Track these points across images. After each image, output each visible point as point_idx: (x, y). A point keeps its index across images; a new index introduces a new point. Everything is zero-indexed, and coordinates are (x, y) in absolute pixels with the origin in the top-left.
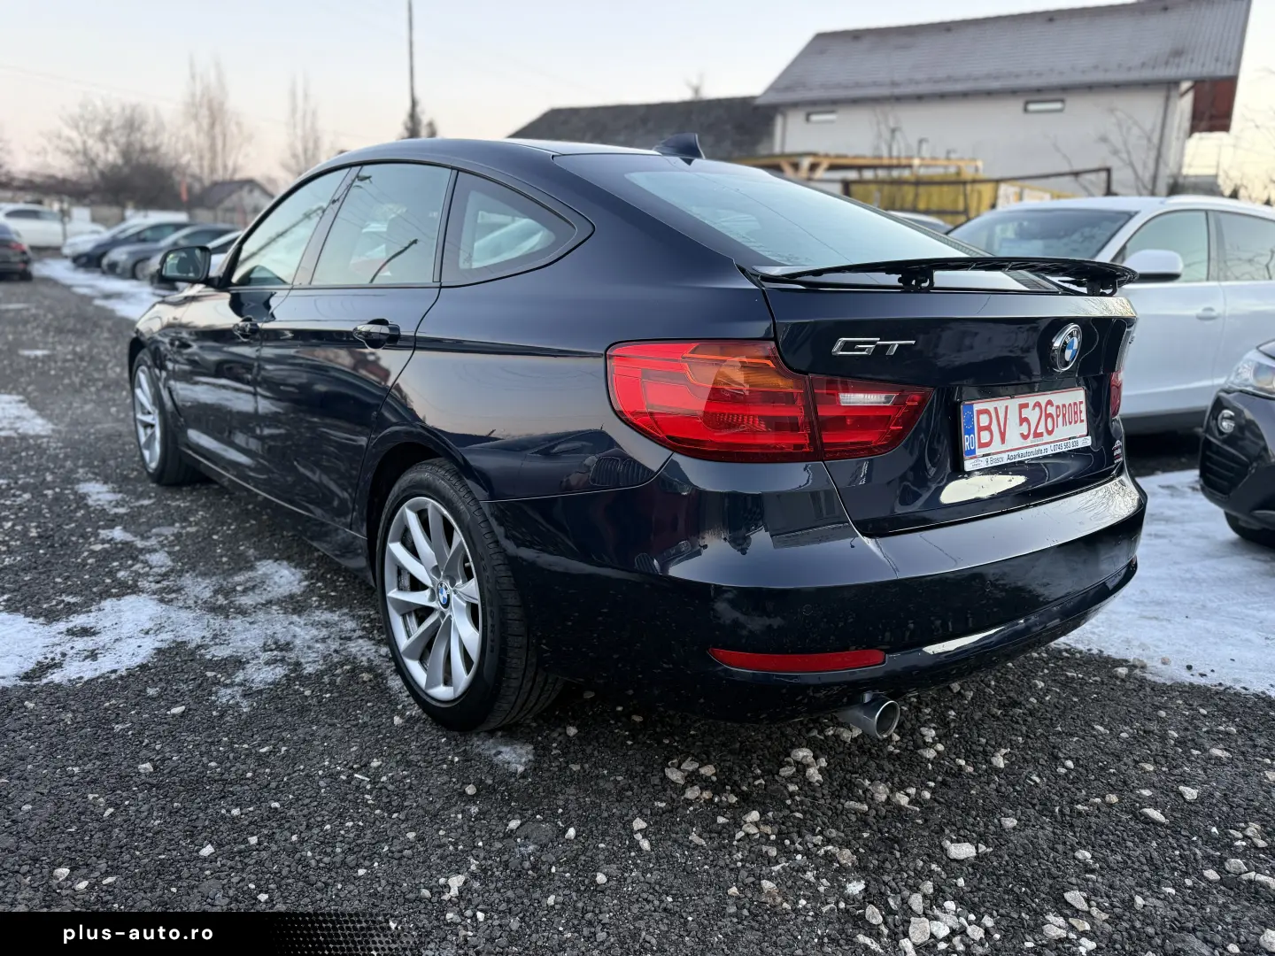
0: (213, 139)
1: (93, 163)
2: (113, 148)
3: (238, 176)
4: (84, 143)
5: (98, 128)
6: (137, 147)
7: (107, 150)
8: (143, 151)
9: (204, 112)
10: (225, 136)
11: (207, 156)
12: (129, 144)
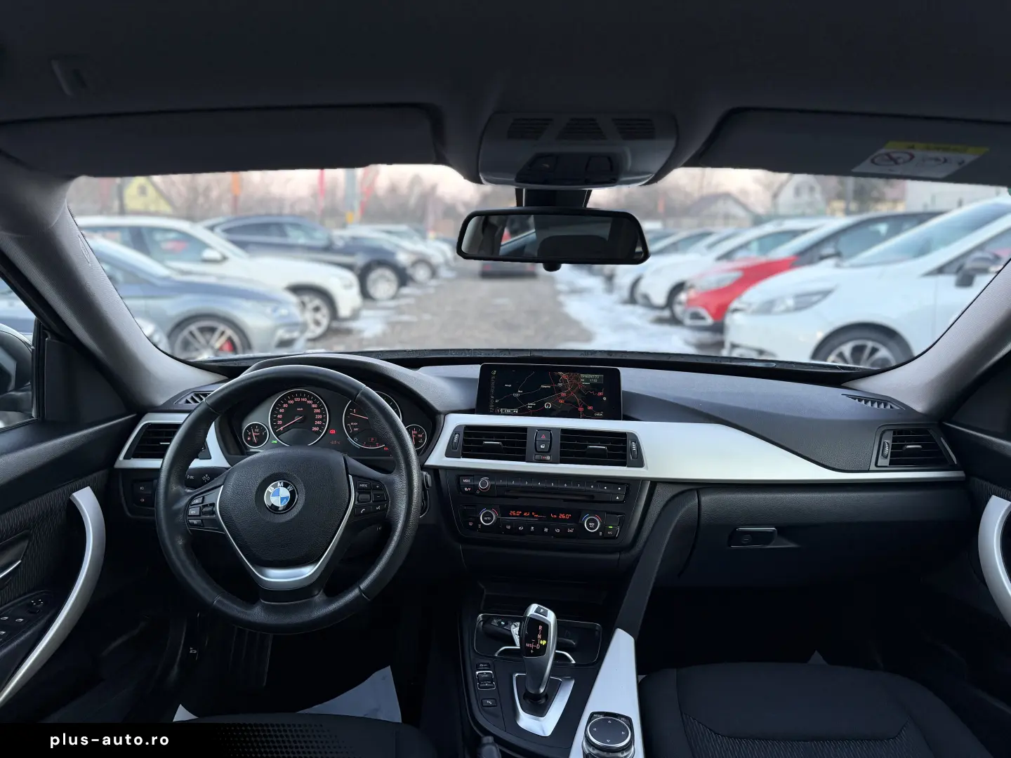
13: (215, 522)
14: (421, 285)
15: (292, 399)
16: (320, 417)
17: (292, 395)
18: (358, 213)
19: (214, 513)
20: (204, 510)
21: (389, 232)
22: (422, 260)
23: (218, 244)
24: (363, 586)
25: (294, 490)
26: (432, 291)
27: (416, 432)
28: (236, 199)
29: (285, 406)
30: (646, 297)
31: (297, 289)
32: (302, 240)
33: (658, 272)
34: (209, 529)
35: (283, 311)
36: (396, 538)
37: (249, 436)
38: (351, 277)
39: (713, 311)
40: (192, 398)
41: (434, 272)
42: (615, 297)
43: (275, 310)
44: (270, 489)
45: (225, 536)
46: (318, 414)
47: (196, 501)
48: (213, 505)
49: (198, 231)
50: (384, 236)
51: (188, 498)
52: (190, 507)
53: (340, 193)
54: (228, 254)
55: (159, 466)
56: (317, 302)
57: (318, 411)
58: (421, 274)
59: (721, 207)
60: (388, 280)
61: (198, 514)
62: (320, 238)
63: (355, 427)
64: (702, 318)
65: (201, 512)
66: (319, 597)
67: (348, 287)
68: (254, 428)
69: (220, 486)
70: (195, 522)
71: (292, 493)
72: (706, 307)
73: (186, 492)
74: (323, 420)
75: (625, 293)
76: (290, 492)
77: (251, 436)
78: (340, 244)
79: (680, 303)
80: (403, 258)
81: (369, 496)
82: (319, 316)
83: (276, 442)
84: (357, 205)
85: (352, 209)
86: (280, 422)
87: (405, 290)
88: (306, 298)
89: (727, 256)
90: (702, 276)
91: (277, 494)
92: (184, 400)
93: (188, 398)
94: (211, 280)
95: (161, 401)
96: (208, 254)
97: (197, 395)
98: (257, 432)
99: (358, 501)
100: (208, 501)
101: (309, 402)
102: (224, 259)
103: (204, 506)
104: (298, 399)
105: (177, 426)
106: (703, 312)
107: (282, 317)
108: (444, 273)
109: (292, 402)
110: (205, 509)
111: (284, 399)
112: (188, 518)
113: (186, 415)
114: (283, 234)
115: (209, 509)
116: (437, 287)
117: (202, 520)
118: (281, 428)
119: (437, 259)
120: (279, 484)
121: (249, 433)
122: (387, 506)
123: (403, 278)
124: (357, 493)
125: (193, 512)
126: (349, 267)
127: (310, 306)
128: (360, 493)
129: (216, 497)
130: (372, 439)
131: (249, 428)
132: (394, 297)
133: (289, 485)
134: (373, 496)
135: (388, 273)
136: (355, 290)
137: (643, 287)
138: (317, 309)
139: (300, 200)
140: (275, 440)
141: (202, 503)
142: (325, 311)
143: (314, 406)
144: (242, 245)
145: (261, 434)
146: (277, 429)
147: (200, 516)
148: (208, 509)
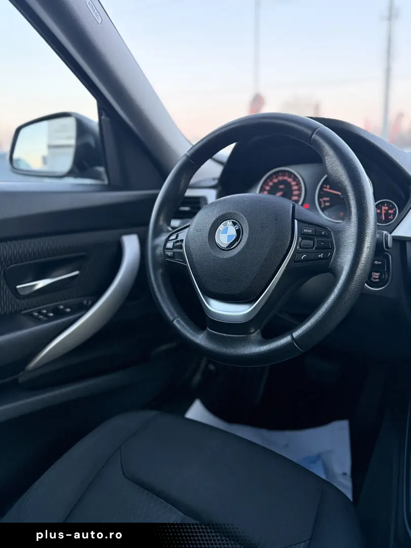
13: (181, 255)
16: (297, 193)
17: (276, 174)
20: (175, 245)
24: (296, 334)
25: (240, 229)
27: (386, 208)
29: (271, 184)
34: (177, 261)
36: (336, 291)
44: (221, 227)
45: (186, 267)
46: (295, 190)
47: (172, 238)
48: (182, 241)
51: (168, 235)
52: (168, 241)
63: (325, 202)
65: (174, 247)
66: (255, 335)
69: (189, 225)
70: (170, 254)
71: (238, 231)
74: (299, 195)
76: (236, 230)
81: (312, 242)
91: (225, 231)
99: (300, 246)
100: (179, 238)
101: (289, 180)
104: (281, 178)
109: (276, 180)
111: (270, 178)
112: (166, 250)
117: (174, 253)
120: (229, 223)
122: (331, 255)
124: (300, 239)
125: (169, 246)
128: (303, 239)
129: (185, 234)
133: (236, 224)
134: (316, 243)
141: (176, 239)
143: (293, 183)
147: (172, 249)
148: (178, 245)
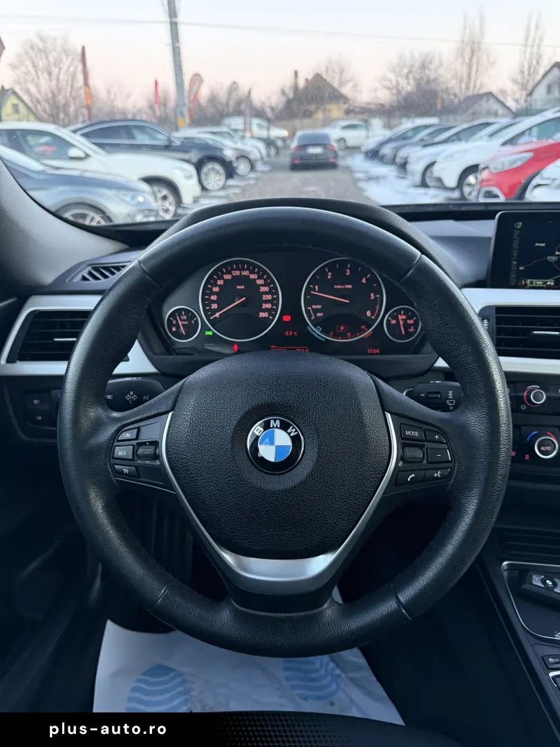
0: (470, 67)
1: (399, 92)
2: (412, 82)
3: (482, 91)
4: (397, 81)
5: (405, 71)
6: (425, 79)
7: (409, 83)
8: (429, 81)
9: (468, 50)
10: (478, 63)
11: (465, 79)
12: (421, 79)
13: (159, 473)
14: (242, 177)
15: (229, 272)
16: (269, 297)
17: (228, 268)
18: (187, 119)
19: (157, 457)
21: (213, 133)
22: (243, 156)
23: (81, 145)
24: (404, 596)
26: (252, 182)
27: (404, 317)
28: (89, 108)
29: (220, 282)
30: (439, 180)
31: (150, 180)
32: (147, 141)
33: (450, 157)
35: (141, 199)
37: (174, 325)
38: (191, 169)
39: (506, 190)
40: (90, 273)
41: (253, 167)
42: (407, 182)
43: (133, 198)
45: (174, 497)
46: (266, 293)
47: (127, 435)
48: (155, 444)
49: (65, 133)
50: (211, 136)
51: (113, 429)
52: (116, 443)
53: (172, 104)
54: (89, 152)
55: (63, 373)
56: (165, 192)
57: (266, 289)
58: (242, 168)
59: (485, 105)
60: (218, 172)
61: (130, 457)
62: (161, 139)
63: (318, 310)
64: (497, 196)
65: (135, 455)
67: (189, 177)
68: (180, 315)
69: (167, 412)
70: (126, 470)
71: (295, 440)
72: (499, 186)
73: (109, 418)
74: (274, 302)
75: (418, 178)
76: (292, 438)
77: (177, 326)
78: (178, 143)
79: (469, 185)
80: (229, 154)
82: (166, 204)
83: (210, 333)
84: (186, 111)
85: (183, 115)
86: (214, 306)
87: (231, 182)
88: (156, 189)
89: (511, 141)
90: (493, 159)
92: (80, 277)
93: (85, 273)
94: (76, 173)
95: (48, 278)
96: (73, 152)
97: (96, 269)
98: (185, 321)
100: (146, 435)
101: (252, 276)
102: (87, 156)
103: (140, 445)
104: (237, 273)
105: (86, 315)
106: (496, 191)
107: (139, 204)
108: (260, 167)
109: (227, 277)
110: (141, 451)
111: (218, 273)
112: (114, 462)
113: (98, 298)
114: (132, 137)
115: (149, 450)
116: (257, 179)
117: (137, 467)
118: (217, 315)
119: (255, 155)
121: (174, 322)
122: (452, 472)
123: (230, 171)
125: (121, 452)
126: (188, 161)
127: (160, 195)
129: (161, 431)
130: (342, 328)
131: (172, 314)
132: (224, 188)
135: (217, 167)
136: (195, 180)
137: (437, 171)
138: (165, 198)
139: (140, 110)
140: (210, 330)
141: (137, 438)
142: (171, 199)
143: (260, 282)
144: (101, 146)
145: (190, 322)
146: (212, 315)
147: (133, 460)
